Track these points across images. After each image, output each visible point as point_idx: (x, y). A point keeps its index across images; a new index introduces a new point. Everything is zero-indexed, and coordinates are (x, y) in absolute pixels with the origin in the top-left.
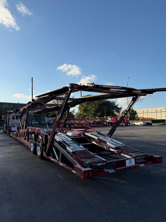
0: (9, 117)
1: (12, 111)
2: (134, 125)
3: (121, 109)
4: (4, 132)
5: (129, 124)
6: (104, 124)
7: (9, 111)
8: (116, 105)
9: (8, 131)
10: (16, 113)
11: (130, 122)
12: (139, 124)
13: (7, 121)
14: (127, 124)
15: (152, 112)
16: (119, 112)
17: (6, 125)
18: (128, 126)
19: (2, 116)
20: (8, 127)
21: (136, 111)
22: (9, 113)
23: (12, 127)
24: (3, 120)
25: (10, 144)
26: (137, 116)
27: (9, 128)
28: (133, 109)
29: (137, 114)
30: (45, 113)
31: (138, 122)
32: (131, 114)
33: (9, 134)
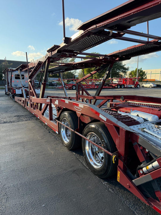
0: (11, 77)
1: (15, 69)
2: (143, 87)
3: (127, 69)
4: (6, 94)
5: (138, 86)
6: (113, 86)
7: (11, 68)
8: (123, 65)
9: (12, 94)
10: (21, 70)
11: (140, 83)
12: (149, 86)
13: (9, 81)
14: (137, 86)
15: (156, 73)
16: (125, 72)
17: (8, 85)
18: (138, 88)
19: (2, 75)
20: (11, 89)
21: (145, 72)
22: (10, 71)
23: (17, 89)
24: (3, 80)
25: (18, 116)
26: (146, 78)
27: (13, 90)
28: (142, 70)
29: (145, 75)
30: (61, 72)
31: (146, 84)
32: (140, 75)
33: (14, 97)
